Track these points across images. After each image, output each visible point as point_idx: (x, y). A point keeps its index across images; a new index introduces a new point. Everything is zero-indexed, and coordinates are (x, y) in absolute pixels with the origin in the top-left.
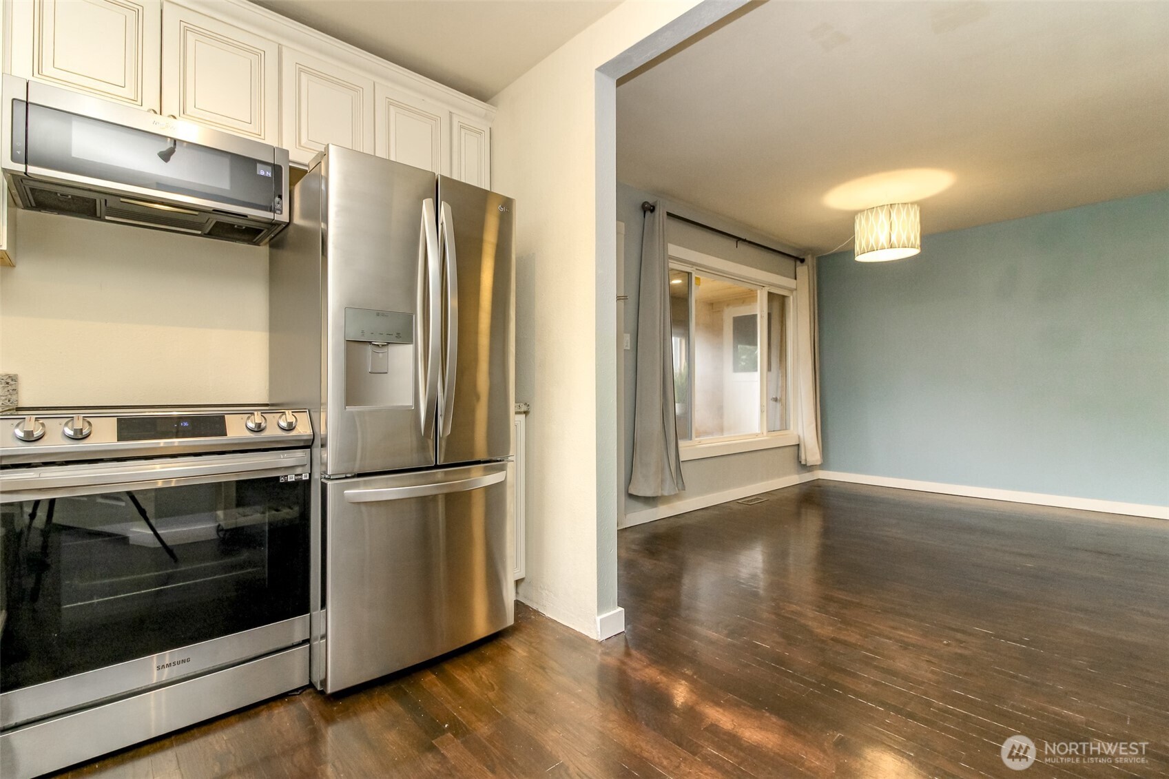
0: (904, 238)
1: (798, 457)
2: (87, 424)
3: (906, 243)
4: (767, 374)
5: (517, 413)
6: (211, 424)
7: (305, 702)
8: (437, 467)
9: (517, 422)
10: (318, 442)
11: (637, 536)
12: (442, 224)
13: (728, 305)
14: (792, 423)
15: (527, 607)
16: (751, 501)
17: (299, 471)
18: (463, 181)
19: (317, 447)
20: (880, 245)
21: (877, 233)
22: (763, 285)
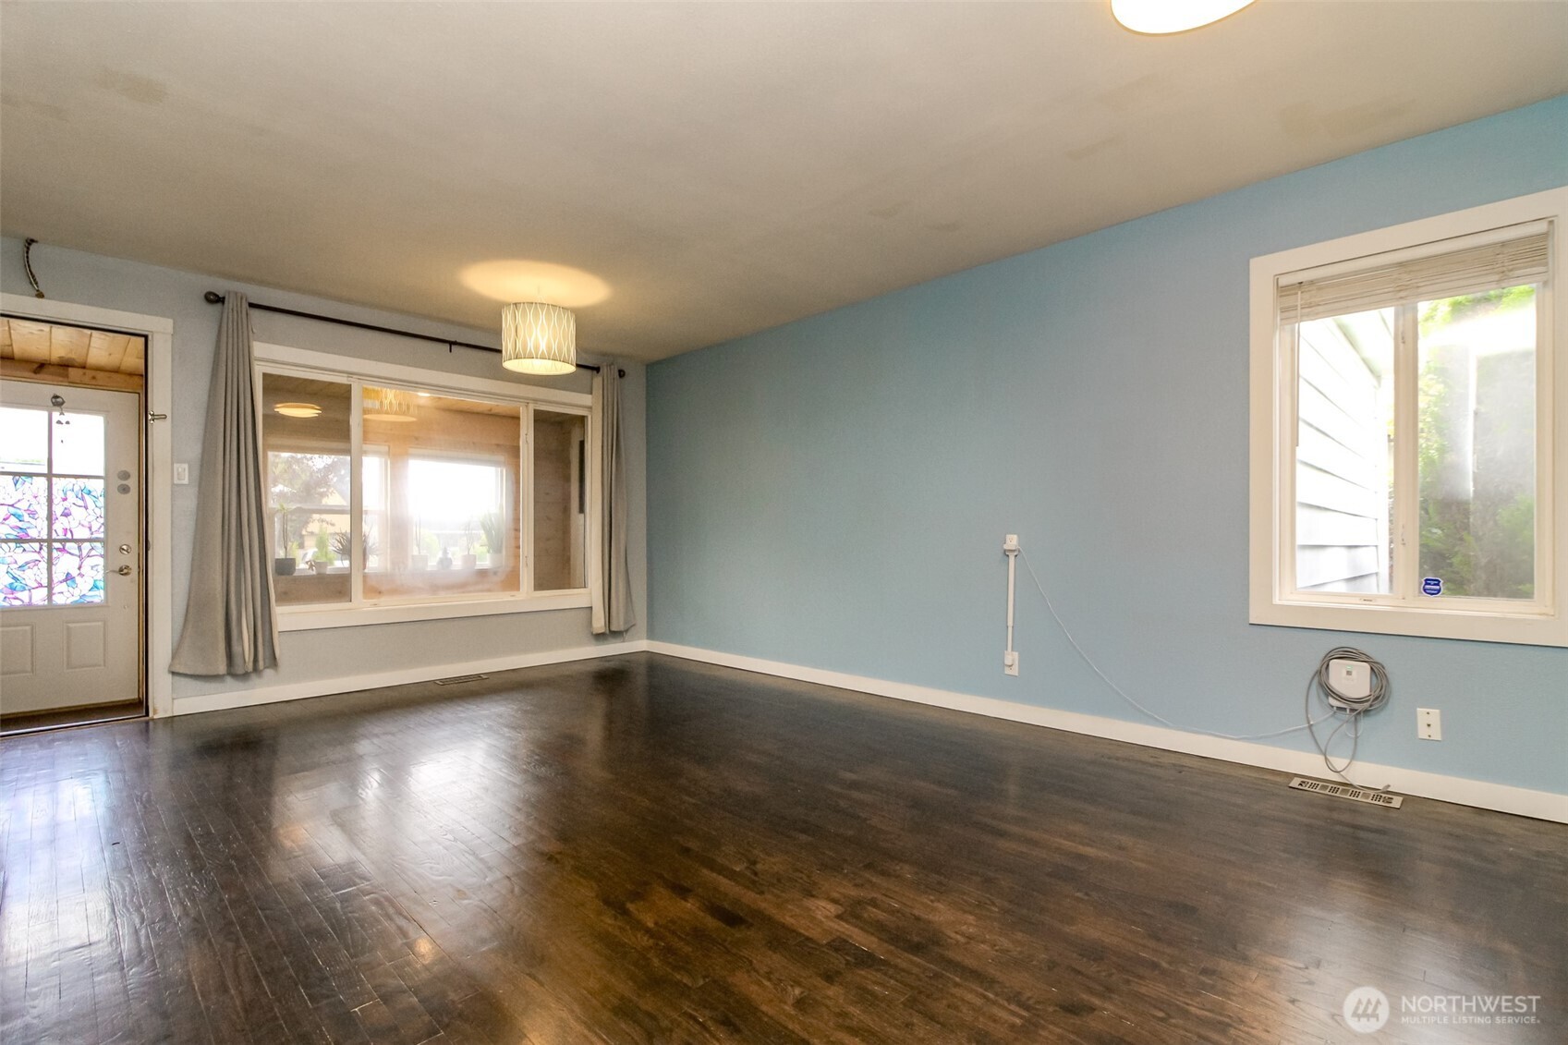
21: (524, 336)
22: (527, 401)
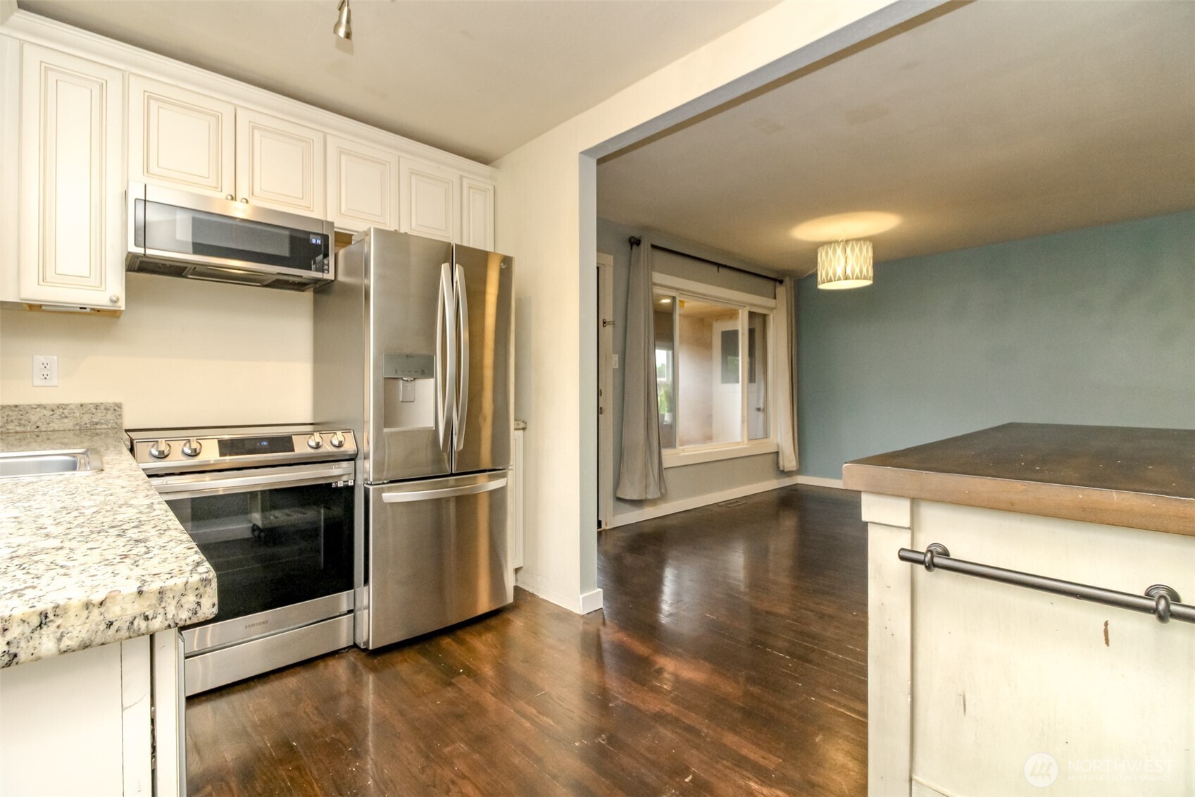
0: (857, 271)
1: (778, 463)
2: (198, 445)
3: (859, 275)
4: (748, 387)
5: (516, 429)
6: (284, 443)
7: (351, 657)
8: (452, 475)
9: (515, 436)
10: (361, 455)
11: (624, 534)
12: (457, 282)
13: (717, 320)
14: (772, 430)
15: (525, 590)
16: (731, 503)
17: (345, 478)
18: (471, 246)
19: (361, 459)
20: (837, 276)
21: (834, 266)
22: (744, 305)
